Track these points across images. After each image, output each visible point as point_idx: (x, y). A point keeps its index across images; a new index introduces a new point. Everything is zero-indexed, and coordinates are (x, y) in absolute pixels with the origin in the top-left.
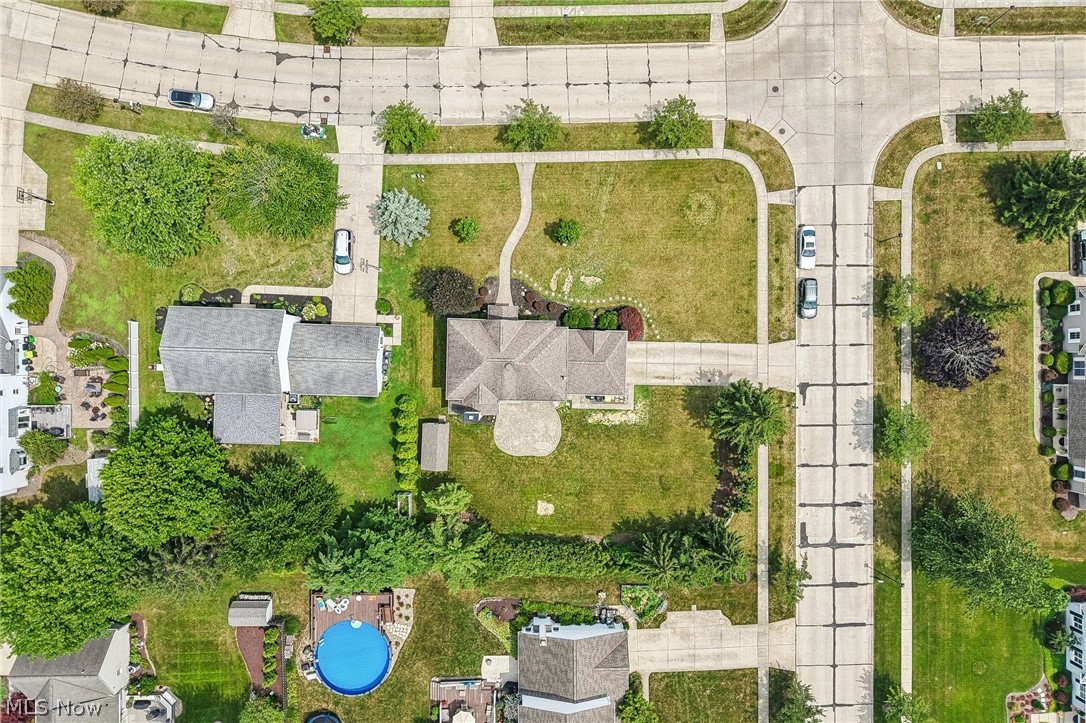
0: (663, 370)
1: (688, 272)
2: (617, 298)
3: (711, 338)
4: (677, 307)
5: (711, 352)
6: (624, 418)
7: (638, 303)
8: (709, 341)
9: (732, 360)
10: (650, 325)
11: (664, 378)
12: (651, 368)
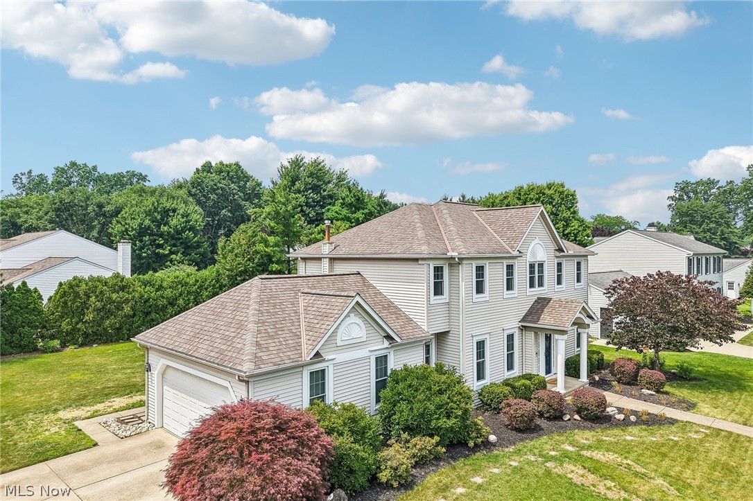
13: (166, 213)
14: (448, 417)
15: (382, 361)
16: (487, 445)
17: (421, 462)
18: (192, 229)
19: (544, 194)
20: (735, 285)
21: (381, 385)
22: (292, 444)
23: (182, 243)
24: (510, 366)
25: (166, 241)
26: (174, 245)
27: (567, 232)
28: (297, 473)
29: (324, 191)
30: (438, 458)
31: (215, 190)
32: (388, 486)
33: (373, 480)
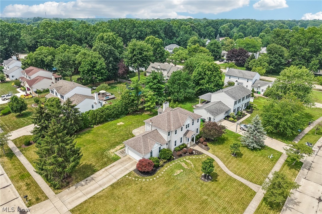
0: (114, 169)
1: (139, 208)
2: (160, 175)
3: (100, 194)
4: (130, 191)
5: (95, 189)
6: (116, 149)
7: (150, 180)
8: (100, 192)
9: (80, 194)
10: (135, 177)
11: (111, 167)
12: (120, 166)
13: (94, 64)
14: (168, 157)
15: (160, 148)
16: (174, 159)
17: (164, 163)
18: (103, 69)
19: (209, 67)
20: (264, 91)
21: (160, 151)
22: (150, 165)
23: (100, 73)
24: (181, 142)
25: (96, 72)
26: (98, 74)
27: (214, 80)
28: (151, 168)
29: (143, 54)
30: (167, 162)
31: (107, 51)
32: (160, 166)
33: (159, 166)
